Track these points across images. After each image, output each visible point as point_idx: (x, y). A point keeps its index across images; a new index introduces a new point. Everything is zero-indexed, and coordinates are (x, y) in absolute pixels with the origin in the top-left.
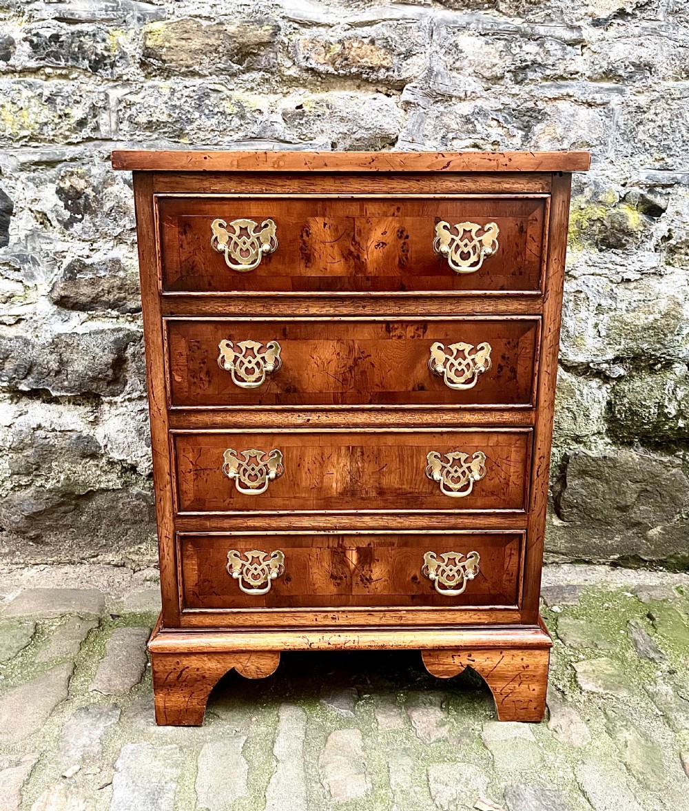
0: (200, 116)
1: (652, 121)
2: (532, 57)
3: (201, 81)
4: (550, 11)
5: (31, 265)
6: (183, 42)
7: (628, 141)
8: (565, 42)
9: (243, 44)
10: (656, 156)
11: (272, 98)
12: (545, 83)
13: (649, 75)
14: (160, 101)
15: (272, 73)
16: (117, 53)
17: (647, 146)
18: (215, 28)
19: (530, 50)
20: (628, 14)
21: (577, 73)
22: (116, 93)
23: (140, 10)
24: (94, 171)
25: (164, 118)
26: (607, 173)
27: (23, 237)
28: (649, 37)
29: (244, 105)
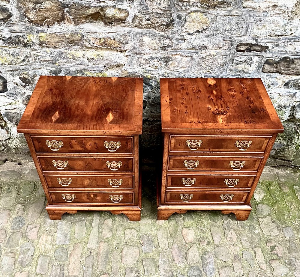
0: (61, 59)
1: (207, 61)
2: (167, 44)
3: (60, 49)
4: (173, 31)
5: (15, 95)
6: (52, 40)
7: (199, 66)
8: (178, 39)
9: (72, 40)
10: (207, 70)
11: (83, 52)
12: (172, 50)
13: (206, 49)
14: (47, 55)
15: (82, 47)
16: (31, 42)
17: (205, 68)
18: (62, 35)
19: (167, 42)
20: (200, 32)
21: (182, 48)
22: (33, 53)
23: (36, 29)
24: (30, 73)
25: (49, 59)
26: (191, 75)
27: (12, 89)
28: (207, 38)
29: (75, 56)
